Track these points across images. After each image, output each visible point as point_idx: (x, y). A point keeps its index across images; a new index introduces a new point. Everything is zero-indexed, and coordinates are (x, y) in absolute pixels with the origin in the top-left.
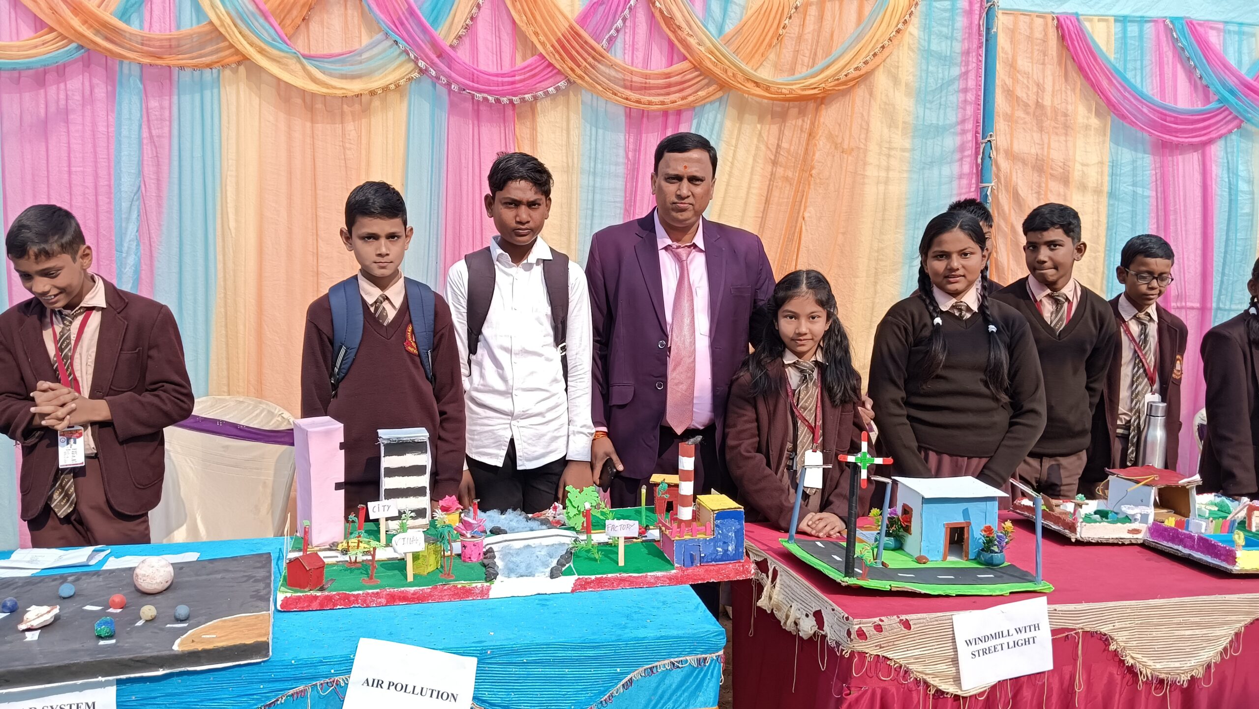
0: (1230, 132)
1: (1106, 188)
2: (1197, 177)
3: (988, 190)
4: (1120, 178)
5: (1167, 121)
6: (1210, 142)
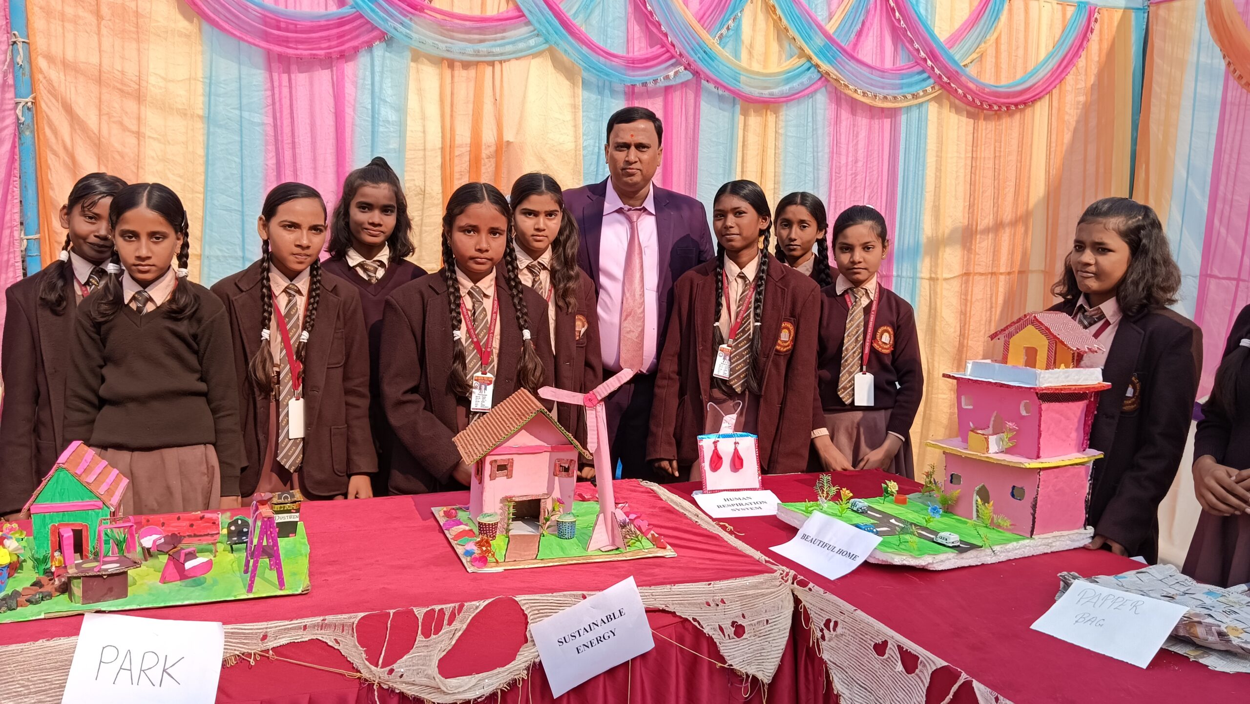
1: (201, 111)
2: (329, 101)
3: (20, 106)
4: (221, 99)
5: (279, 28)
6: (343, 56)
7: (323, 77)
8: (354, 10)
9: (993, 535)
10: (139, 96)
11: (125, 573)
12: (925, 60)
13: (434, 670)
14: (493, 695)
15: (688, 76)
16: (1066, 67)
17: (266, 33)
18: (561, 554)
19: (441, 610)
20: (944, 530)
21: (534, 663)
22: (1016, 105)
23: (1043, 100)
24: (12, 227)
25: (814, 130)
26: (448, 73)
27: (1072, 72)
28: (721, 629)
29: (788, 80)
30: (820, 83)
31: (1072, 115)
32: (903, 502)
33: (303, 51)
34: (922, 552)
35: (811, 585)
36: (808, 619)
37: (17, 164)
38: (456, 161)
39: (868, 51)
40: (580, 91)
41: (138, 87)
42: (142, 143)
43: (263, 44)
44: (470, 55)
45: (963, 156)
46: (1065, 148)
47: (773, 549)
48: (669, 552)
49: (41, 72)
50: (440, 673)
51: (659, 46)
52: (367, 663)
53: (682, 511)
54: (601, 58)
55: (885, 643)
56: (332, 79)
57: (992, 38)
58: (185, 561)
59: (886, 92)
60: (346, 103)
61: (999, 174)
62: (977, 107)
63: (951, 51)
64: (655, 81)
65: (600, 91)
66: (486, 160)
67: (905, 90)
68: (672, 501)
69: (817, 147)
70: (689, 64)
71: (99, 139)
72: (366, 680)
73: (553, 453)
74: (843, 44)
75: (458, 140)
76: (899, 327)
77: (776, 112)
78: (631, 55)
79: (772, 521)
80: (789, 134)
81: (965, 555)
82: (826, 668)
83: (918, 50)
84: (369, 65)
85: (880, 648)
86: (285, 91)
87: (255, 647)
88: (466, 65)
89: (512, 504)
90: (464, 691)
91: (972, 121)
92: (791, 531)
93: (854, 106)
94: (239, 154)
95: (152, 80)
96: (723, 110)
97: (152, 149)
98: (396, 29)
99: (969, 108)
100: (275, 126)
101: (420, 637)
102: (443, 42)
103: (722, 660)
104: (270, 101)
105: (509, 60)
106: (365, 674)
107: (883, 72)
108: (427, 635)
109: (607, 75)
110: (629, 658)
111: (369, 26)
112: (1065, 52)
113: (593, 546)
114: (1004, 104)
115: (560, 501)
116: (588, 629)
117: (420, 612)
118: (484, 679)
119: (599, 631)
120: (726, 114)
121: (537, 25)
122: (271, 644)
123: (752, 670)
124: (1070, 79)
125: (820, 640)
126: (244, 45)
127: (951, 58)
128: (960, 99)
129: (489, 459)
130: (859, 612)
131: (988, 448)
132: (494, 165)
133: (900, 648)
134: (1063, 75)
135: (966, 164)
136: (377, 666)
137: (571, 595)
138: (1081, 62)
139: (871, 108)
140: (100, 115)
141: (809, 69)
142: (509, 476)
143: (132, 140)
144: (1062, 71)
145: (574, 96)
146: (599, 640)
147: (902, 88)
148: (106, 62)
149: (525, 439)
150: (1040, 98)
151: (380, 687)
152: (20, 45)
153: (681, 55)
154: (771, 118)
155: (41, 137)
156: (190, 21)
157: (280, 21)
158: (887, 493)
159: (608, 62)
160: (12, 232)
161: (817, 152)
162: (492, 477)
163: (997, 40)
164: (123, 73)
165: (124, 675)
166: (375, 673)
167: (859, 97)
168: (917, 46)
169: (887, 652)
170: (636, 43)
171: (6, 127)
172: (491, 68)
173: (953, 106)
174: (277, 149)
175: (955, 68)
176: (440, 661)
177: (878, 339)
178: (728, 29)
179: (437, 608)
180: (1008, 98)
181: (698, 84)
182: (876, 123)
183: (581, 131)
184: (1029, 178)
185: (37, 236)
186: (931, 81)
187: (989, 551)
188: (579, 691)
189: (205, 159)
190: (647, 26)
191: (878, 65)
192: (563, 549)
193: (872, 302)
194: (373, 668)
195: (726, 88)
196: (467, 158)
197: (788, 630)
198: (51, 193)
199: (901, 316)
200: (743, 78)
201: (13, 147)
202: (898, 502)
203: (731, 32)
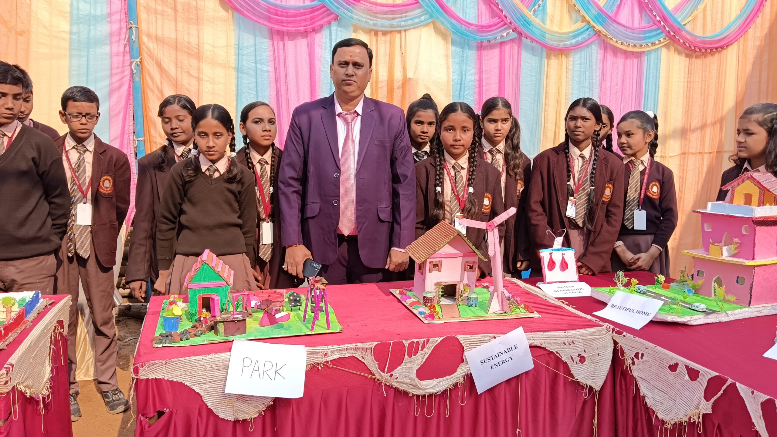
0: (329, 23)
1: (233, 64)
2: (306, 57)
3: (134, 64)
4: (245, 57)
5: (277, 15)
6: (314, 30)
7: (302, 43)
8: (320, 3)
9: (726, 306)
10: (199, 57)
11: (245, 320)
12: (660, 22)
13: (414, 376)
14: (445, 391)
15: (514, 35)
16: (748, 24)
17: (270, 18)
18: (473, 315)
19: (417, 342)
20: (695, 302)
21: (467, 374)
22: (716, 48)
23: (733, 45)
24: (129, 134)
25: (590, 66)
26: (374, 38)
27: (752, 27)
28: (572, 358)
29: (575, 37)
30: (595, 37)
31: (751, 54)
32: (668, 288)
33: (292, 28)
34: (684, 314)
35: (625, 333)
36: (623, 353)
37: (131, 97)
38: (380, 91)
39: (623, 18)
40: (450, 46)
41: (197, 51)
42: (201, 84)
43: (269, 24)
44: (387, 27)
45: (682, 80)
46: (747, 74)
47: (595, 313)
48: (536, 315)
49: (144, 44)
50: (417, 377)
51: (497, 18)
52: (379, 370)
53: (535, 293)
54: (463, 26)
55: (677, 365)
56: (308, 44)
57: (701, 7)
58: (275, 314)
59: (635, 42)
60: (316, 58)
61: (705, 91)
62: (692, 50)
63: (675, 16)
64: (495, 39)
65: (462, 47)
66: (397, 90)
67: (647, 41)
68: (527, 288)
69: (592, 77)
70: (515, 28)
71: (176, 82)
72: (378, 380)
73: (464, 258)
74: (609, 13)
75: (381, 78)
76: (663, 183)
77: (567, 56)
78: (480, 24)
79: (590, 299)
80: (575, 69)
81: (710, 316)
82: (635, 380)
83: (655, 16)
84: (328, 35)
85: (673, 368)
86: (281, 52)
87: (321, 360)
88: (385, 33)
89: (442, 286)
90: (430, 388)
91: (688, 59)
92: (603, 305)
93: (616, 51)
94: (255, 89)
95: (206, 47)
96: (535, 56)
97: (207, 87)
98: (344, 13)
99: (686, 51)
100: (276, 73)
101: (406, 357)
102: (370, 20)
103: (572, 376)
104: (272, 58)
105: (409, 29)
106: (378, 376)
107: (634, 30)
108: (410, 355)
109: (467, 36)
110: (519, 373)
111: (328, 12)
112: (748, 15)
113: (491, 311)
114: (709, 48)
115: (468, 286)
116: (497, 356)
117: (406, 343)
118: (440, 382)
119: (504, 357)
120: (537, 58)
121: (426, 8)
122: (330, 358)
123: (589, 383)
124: (751, 31)
125: (631, 365)
126: (258, 25)
127: (676, 20)
128: (681, 46)
129: (429, 260)
130: (658, 347)
131: (722, 254)
132: (401, 93)
133: (687, 367)
134: (747, 28)
135: (684, 86)
136: (384, 372)
137: (487, 336)
138: (759, 20)
139: (625, 52)
140: (176, 68)
141: (588, 29)
142: (439, 270)
143: (194, 82)
144: (746, 26)
145: (447, 49)
146: (503, 362)
147: (645, 39)
148: (179, 36)
149: (448, 249)
150: (731, 44)
151: (385, 385)
152: (134, 29)
153: (510, 23)
154: (564, 60)
155: (145, 81)
156: (227, 11)
157: (278, 11)
158: (658, 282)
159: (467, 28)
160: (129, 136)
161: (592, 80)
162: (430, 271)
163: (704, 10)
164: (189, 43)
165: (256, 373)
166: (383, 376)
167: (619, 45)
168: (654, 13)
169: (678, 369)
170: (484, 16)
171: (125, 76)
172: (399, 34)
173: (676, 50)
174: (277, 86)
175: (678, 26)
176: (417, 370)
177: (650, 189)
178: (539, 6)
179: (415, 341)
180: (711, 44)
181: (520, 40)
182: (628, 61)
183: (451, 70)
184: (724, 93)
185: (143, 138)
186: (664, 35)
187: (724, 314)
188: (491, 391)
189: (236, 92)
190: (490, 6)
191: (630, 25)
192: (473, 312)
193: (646, 168)
194: (382, 373)
195: (537, 42)
196: (385, 89)
197: (611, 360)
198: (150, 114)
199: (665, 176)
200: (547, 36)
201: (130, 87)
202: (664, 287)
203: (541, 8)
